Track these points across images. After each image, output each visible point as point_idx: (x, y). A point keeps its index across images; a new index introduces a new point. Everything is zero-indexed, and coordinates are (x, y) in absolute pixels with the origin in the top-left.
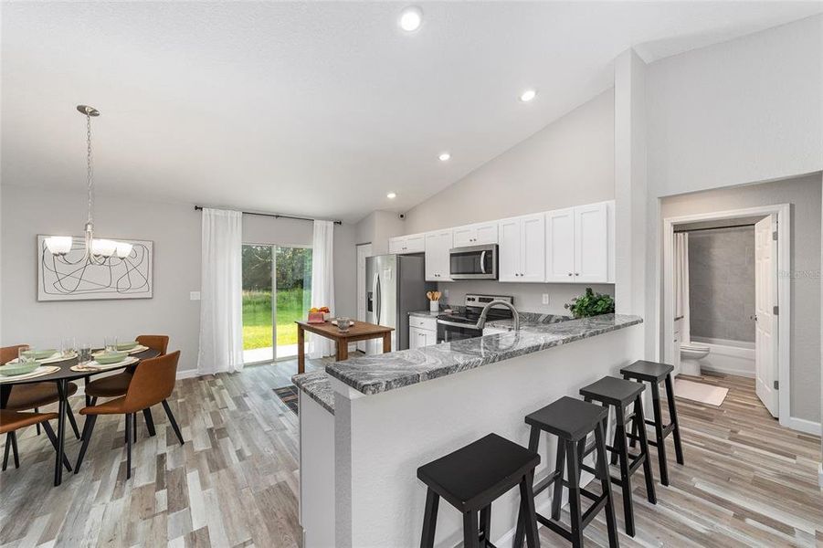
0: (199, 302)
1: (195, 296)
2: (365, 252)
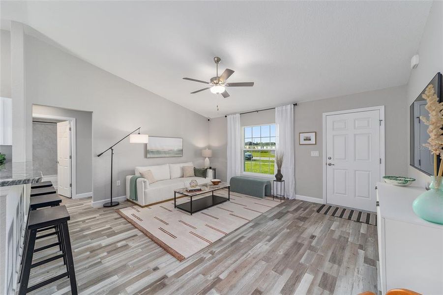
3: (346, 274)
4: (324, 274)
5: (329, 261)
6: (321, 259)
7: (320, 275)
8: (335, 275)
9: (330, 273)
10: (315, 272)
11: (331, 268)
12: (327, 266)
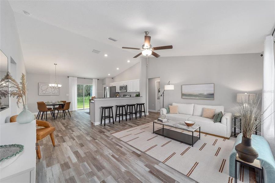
0: (68, 96)
1: (67, 95)
2: (104, 86)
3: (59, 178)
4: (70, 168)
5: (73, 176)
6: (79, 173)
7: (71, 166)
8: (64, 172)
9: (68, 171)
10: (74, 165)
11: (69, 174)
12: (72, 173)
